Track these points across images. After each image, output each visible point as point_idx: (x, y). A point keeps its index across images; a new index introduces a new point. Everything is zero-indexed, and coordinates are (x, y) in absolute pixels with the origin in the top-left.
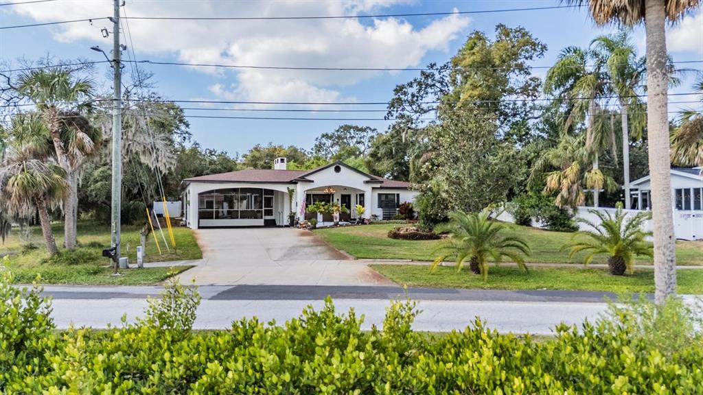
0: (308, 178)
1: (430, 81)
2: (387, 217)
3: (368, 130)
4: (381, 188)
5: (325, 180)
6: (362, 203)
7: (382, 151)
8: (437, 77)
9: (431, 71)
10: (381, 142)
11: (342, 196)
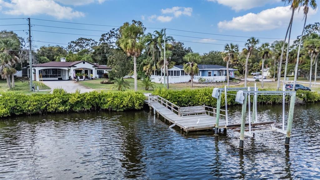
0: (75, 65)
1: (113, 34)
2: (100, 77)
3: (91, 40)
4: (98, 69)
5: (80, 66)
6: (92, 73)
7: (97, 52)
8: (115, 33)
9: (113, 31)
11: (85, 71)
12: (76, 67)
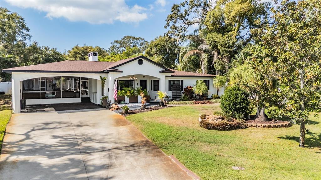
0: (119, 68)
2: (175, 98)
3: (140, 39)
4: (172, 76)
10: (154, 45)
11: (141, 81)
12: (122, 72)
